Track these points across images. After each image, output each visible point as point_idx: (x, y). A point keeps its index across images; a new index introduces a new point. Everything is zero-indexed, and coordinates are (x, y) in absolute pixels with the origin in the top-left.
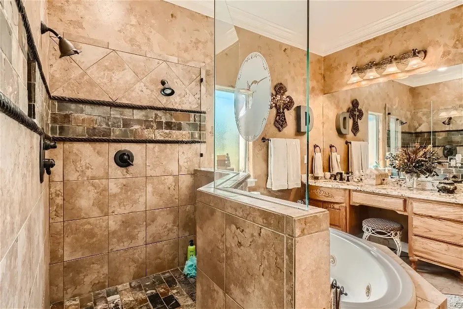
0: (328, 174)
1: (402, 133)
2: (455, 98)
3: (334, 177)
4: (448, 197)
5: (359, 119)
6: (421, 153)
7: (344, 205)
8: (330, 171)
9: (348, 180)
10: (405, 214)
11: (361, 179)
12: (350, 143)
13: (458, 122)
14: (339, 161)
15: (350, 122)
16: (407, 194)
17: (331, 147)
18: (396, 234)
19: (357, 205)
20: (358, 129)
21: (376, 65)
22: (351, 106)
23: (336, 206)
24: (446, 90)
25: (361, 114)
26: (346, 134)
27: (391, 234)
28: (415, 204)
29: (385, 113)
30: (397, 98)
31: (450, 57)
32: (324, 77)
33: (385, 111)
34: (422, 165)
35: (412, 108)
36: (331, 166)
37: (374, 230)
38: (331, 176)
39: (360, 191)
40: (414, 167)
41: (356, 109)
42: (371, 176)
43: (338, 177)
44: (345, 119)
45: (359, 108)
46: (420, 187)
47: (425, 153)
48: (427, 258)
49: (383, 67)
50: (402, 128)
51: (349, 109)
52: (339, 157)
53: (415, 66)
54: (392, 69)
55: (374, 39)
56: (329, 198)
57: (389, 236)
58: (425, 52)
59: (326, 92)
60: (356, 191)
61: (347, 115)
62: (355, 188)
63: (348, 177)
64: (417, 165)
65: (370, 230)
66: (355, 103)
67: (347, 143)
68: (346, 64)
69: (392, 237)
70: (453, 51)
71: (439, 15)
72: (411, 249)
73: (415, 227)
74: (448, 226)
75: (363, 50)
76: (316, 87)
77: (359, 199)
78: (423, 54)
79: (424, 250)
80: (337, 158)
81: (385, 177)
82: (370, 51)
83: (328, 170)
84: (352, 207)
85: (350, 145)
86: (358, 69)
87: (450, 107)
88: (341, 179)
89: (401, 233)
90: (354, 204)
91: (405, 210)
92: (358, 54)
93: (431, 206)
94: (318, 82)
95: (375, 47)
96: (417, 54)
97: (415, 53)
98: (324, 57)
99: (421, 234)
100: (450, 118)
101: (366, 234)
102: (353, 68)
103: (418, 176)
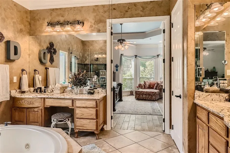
0: (32, 89)
1: (78, 64)
2: (99, 49)
3: (36, 91)
4: (90, 96)
5: (54, 55)
6: (81, 75)
7: (41, 108)
8: (34, 87)
9: (45, 92)
10: (73, 108)
11: (53, 91)
12: (48, 68)
13: (100, 60)
14: (40, 80)
15: (48, 56)
16: (74, 97)
17: (35, 70)
18: (69, 120)
19: (49, 107)
20: (54, 60)
21: (61, 24)
22: (49, 46)
23: (36, 110)
24: (96, 45)
25: (55, 52)
26: (45, 63)
27: (66, 120)
28: (77, 102)
29: (69, 52)
30: (75, 45)
31: (93, 28)
32: (30, 24)
33: (69, 51)
34: (81, 81)
35: (83, 51)
36: (35, 84)
37: (57, 120)
38: (34, 90)
39: (50, 98)
40: (78, 82)
41: (52, 48)
42: (57, 89)
43: (39, 91)
44: (44, 53)
45: (54, 47)
46: (81, 92)
47: (83, 75)
48: (82, 129)
49: (64, 26)
50: (78, 62)
51: (48, 47)
52: (40, 78)
53: (79, 29)
54: (68, 28)
55: (60, 9)
56: (31, 105)
57: (65, 122)
58: (83, 23)
59: (31, 34)
60: (48, 98)
61: (46, 51)
62: (47, 96)
63: (45, 90)
64: (79, 81)
65: (55, 121)
66: (52, 45)
67: (46, 68)
68: (44, 19)
69: (67, 122)
70: (94, 26)
71: (89, 6)
72: (75, 126)
73: (77, 114)
74: (90, 110)
75: (54, 14)
76: (24, 29)
77: (49, 103)
78: (82, 24)
79: (81, 125)
80: (39, 78)
81: (66, 88)
82: (58, 15)
83: (33, 86)
84: (46, 109)
85: (48, 70)
86: (51, 24)
87: (97, 53)
88: (41, 92)
89: (71, 118)
90: (47, 107)
91: (73, 106)
92: (51, 14)
93: (83, 102)
94: (25, 26)
95: (61, 13)
96: (80, 24)
97: (79, 23)
98: (30, 11)
99: (79, 117)
100: (97, 58)
101: (53, 123)
102: (48, 22)
103: (80, 87)
